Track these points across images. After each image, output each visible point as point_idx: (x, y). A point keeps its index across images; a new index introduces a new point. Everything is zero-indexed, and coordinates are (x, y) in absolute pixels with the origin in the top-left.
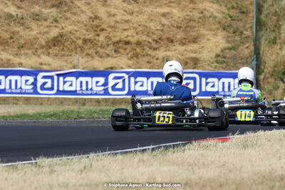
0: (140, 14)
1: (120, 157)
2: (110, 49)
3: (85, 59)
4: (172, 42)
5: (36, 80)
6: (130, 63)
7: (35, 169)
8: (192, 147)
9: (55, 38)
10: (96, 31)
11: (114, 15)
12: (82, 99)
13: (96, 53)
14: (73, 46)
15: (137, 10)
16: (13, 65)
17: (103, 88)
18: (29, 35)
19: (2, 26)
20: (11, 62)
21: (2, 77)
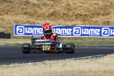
0: (86, 3)
1: (78, 61)
2: (74, 18)
3: (64, 21)
4: (99, 14)
6: (82, 23)
7: (44, 65)
8: (107, 57)
9: (52, 13)
10: (68, 10)
11: (76, 4)
12: (62, 37)
13: (68, 19)
14: (59, 16)
15: (85, 2)
16: (35, 24)
17: (71, 33)
18: (42, 12)
19: (31, 8)
20: (34, 22)
21: (31, 28)
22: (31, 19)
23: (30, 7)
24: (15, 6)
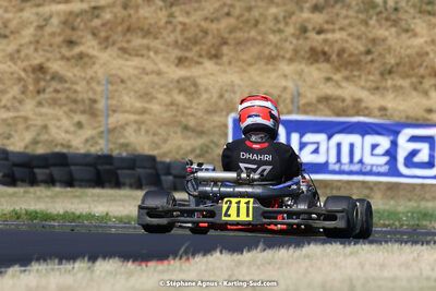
5: (394, 144)
16: (367, 112)
18: (408, 47)
19: (351, 25)
20: (363, 105)
21: (322, 137)
22: (344, 84)
23: (347, 22)
24: (261, 15)
